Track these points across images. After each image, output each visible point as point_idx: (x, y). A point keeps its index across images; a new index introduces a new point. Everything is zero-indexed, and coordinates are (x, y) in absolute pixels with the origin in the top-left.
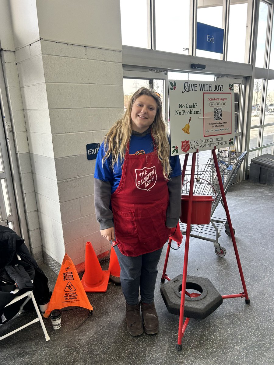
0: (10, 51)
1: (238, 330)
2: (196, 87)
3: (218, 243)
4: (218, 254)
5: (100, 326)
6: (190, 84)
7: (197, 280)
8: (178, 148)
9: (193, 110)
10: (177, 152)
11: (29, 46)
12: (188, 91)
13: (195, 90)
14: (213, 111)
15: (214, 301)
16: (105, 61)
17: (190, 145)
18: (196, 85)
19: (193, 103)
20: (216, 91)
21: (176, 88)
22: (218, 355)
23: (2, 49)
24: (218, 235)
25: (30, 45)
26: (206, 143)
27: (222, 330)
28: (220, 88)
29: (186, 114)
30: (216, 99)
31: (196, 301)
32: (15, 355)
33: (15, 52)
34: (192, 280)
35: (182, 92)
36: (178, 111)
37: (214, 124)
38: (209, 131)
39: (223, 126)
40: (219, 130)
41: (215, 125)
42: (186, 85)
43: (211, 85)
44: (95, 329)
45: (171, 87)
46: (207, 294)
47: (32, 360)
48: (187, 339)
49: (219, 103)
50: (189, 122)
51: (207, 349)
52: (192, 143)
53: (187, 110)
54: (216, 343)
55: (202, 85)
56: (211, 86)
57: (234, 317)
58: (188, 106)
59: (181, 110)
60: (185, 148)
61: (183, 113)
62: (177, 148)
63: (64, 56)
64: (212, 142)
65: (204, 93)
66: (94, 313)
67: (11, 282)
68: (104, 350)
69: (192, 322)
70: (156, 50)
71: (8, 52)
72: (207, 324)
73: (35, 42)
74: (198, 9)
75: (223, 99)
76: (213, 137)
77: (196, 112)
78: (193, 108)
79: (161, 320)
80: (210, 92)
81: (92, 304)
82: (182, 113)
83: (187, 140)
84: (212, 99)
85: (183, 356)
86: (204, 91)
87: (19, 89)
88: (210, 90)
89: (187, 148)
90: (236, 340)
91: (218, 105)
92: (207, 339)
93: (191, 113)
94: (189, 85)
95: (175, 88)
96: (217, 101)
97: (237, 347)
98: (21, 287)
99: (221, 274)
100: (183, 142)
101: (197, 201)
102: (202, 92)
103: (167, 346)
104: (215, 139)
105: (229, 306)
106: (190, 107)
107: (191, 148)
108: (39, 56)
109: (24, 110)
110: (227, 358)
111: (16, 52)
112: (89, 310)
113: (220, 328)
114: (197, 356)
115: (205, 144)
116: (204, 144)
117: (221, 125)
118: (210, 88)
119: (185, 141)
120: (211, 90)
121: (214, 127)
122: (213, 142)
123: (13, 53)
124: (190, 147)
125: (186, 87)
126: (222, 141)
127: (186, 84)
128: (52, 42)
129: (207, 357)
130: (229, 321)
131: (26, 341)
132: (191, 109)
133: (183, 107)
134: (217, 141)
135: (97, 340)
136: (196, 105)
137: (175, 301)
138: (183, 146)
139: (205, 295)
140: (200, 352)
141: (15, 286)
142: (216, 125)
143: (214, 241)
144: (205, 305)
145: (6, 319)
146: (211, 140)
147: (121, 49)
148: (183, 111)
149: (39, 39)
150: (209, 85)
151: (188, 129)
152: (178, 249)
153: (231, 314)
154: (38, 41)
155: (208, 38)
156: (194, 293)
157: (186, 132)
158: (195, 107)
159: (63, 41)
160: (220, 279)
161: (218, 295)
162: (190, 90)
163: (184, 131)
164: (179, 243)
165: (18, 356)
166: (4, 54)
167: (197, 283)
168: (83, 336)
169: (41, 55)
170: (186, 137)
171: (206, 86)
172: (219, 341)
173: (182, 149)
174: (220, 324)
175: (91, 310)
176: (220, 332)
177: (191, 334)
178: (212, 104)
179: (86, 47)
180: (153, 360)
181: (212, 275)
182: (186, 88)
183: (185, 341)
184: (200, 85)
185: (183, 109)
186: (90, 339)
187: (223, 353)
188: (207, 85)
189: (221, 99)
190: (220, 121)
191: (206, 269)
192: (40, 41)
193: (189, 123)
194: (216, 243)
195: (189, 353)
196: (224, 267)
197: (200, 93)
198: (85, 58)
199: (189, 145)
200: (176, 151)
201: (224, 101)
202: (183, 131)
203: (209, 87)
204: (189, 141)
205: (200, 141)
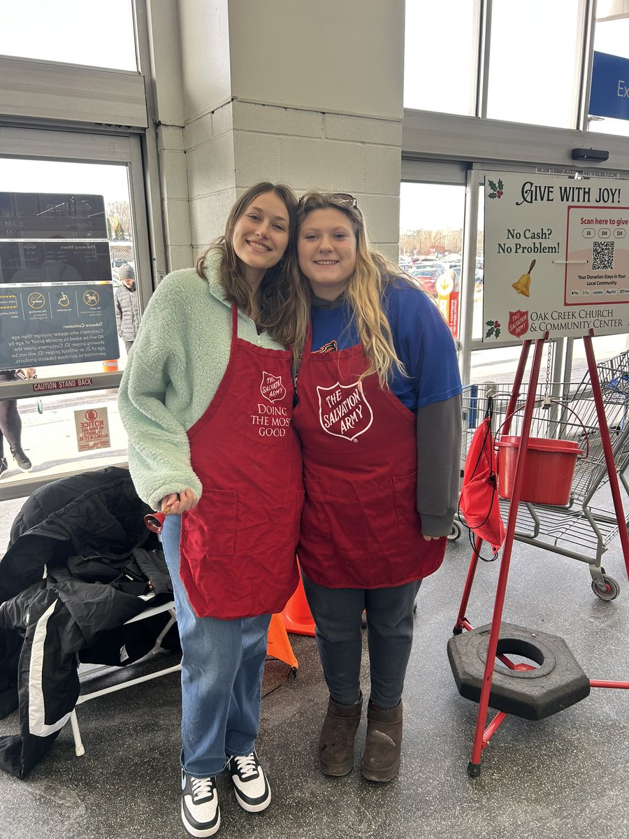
0: (175, 126)
1: (621, 758)
2: (552, 192)
3: (601, 566)
4: (599, 594)
5: (310, 700)
6: (536, 187)
7: (534, 637)
8: (499, 325)
9: (541, 243)
10: (497, 335)
11: (209, 115)
12: (531, 202)
13: (548, 200)
14: (592, 247)
15: (567, 685)
16: (363, 143)
17: (530, 322)
18: (551, 189)
19: (542, 229)
20: (602, 204)
21: (502, 193)
22: (562, 801)
23: (159, 121)
24: (601, 549)
25: (213, 112)
26: (570, 321)
27: (581, 752)
28: (613, 195)
29: (523, 252)
30: (600, 222)
31: (524, 678)
32: (137, 726)
33: (183, 127)
34: (524, 634)
35: (517, 204)
36: (504, 244)
37: (590, 277)
38: (577, 293)
39: (614, 283)
40: (604, 292)
41: (593, 281)
42: (528, 187)
43: (589, 189)
44: (298, 705)
45: (492, 191)
46: (554, 668)
47: (169, 741)
48: (494, 757)
49: (607, 231)
50: (530, 270)
51: (537, 785)
52: (534, 317)
53: (528, 243)
54: (562, 776)
55: (566, 188)
56: (589, 192)
57: (615, 730)
58: (528, 235)
59: (511, 243)
60: (517, 327)
61: (517, 249)
62: (497, 325)
63: (279, 134)
64: (584, 320)
65: (569, 207)
66: (300, 676)
67: (140, 579)
68: (311, 747)
69: (512, 725)
70: (488, 117)
71: (170, 128)
72: (546, 736)
73: (222, 106)
74: (597, 24)
75: (619, 223)
76: (588, 308)
77: (549, 248)
78: (540, 240)
79: (442, 710)
80: (586, 204)
81: (297, 656)
82: (514, 250)
83: (523, 311)
84: (590, 222)
85: (480, 788)
86: (570, 203)
87: (187, 202)
88: (586, 199)
89: (522, 327)
90: (612, 778)
91: (604, 236)
92: (543, 764)
93: (535, 249)
94: (533, 189)
95: (500, 194)
96: (604, 226)
97: (612, 793)
98: (158, 590)
99: (600, 637)
100: (512, 314)
101: (538, 449)
102: (566, 204)
103: (448, 763)
104: (591, 314)
105: (607, 705)
106: (533, 237)
107: (532, 330)
108: (227, 133)
109: (192, 246)
110: (583, 810)
111: (186, 127)
112: (289, 666)
113: (576, 748)
114: (514, 794)
115: (567, 321)
116: (563, 322)
117: (611, 280)
118: (587, 196)
119: (519, 311)
120: (589, 201)
121: (591, 284)
122: (588, 319)
123: (179, 131)
124: (530, 326)
125: (526, 192)
126: (610, 318)
127: (528, 185)
128: (256, 104)
129: (537, 801)
130: (601, 737)
131: (161, 706)
132: (537, 241)
133: (518, 236)
134: (596, 318)
135: (298, 726)
136: (549, 234)
137: (476, 672)
138: (511, 322)
139: (546, 670)
140: (520, 787)
141: (148, 586)
142: (597, 280)
143: (591, 562)
144: (544, 691)
145: (128, 657)
146: (583, 314)
147: (401, 116)
148: (516, 245)
149: (230, 99)
150: (584, 189)
151: (527, 286)
152: (492, 561)
153: (610, 723)
154: (229, 103)
155: (619, 88)
156: (523, 665)
157: (522, 292)
158: (545, 238)
159: (278, 102)
160: (594, 646)
161: (580, 676)
162: (536, 200)
163: (517, 289)
164: (496, 547)
165: (143, 730)
166: (163, 133)
167: (532, 643)
168: (272, 714)
169: (232, 131)
170: (520, 303)
171: (576, 192)
172: (571, 773)
173: (509, 328)
174: (578, 740)
175: (294, 667)
176: (576, 756)
177: (507, 748)
178: (589, 233)
179: (324, 113)
180: (413, 784)
181: (576, 635)
182: (525, 195)
183: (490, 760)
184: (561, 188)
185: (516, 241)
186: (285, 721)
187: (574, 799)
188: (579, 189)
189: (612, 222)
190: (608, 271)
191: (565, 621)
192: (231, 104)
193: (529, 272)
194: (594, 568)
195: (495, 786)
196: (609, 622)
197: (560, 206)
198: (320, 138)
199: (527, 320)
200: (494, 333)
201: (621, 226)
202: (514, 289)
203: (585, 192)
204: (527, 313)
205: (556, 315)
